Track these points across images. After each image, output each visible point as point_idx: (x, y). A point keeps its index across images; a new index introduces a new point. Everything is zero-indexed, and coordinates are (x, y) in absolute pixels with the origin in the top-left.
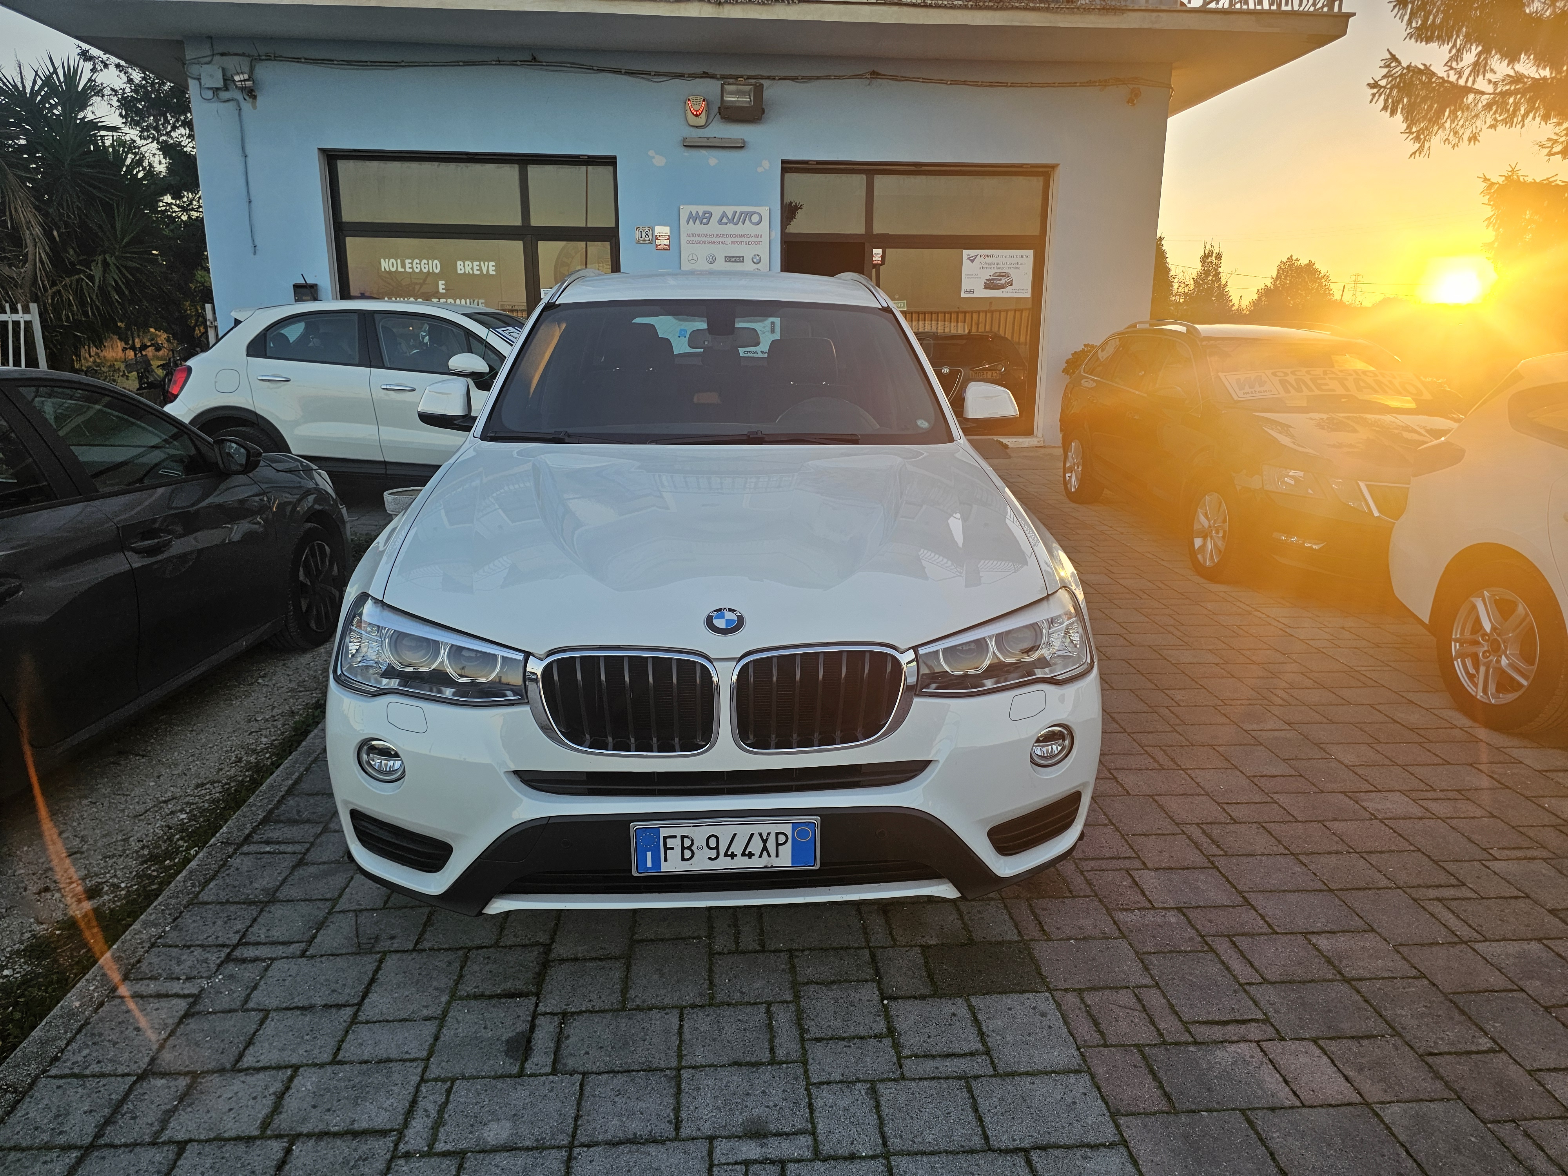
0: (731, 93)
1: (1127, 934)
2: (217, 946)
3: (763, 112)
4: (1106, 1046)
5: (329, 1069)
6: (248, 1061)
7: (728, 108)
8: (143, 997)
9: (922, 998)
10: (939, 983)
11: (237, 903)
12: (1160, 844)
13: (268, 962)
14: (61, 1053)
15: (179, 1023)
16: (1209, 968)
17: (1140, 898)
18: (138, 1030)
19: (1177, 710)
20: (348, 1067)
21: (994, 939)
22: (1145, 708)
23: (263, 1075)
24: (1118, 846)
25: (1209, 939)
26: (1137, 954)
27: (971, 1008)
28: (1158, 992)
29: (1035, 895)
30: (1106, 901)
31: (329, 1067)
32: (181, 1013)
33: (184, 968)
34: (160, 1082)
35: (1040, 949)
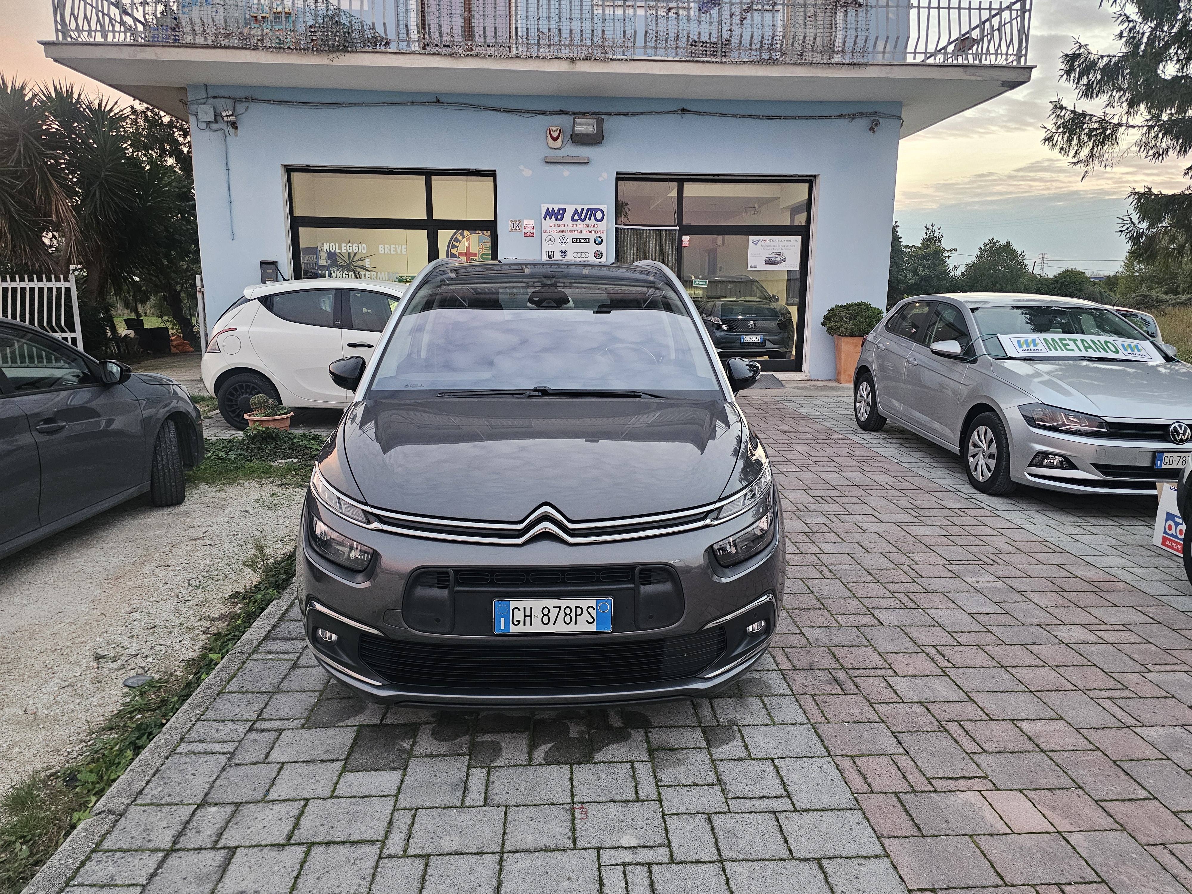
0: (581, 124)
1: (884, 719)
2: (243, 721)
3: (603, 137)
4: (872, 792)
5: (330, 802)
6: (273, 795)
7: (577, 135)
8: (195, 754)
9: (740, 760)
10: (752, 750)
11: (253, 693)
12: (906, 659)
13: (280, 731)
14: (143, 789)
15: (221, 772)
16: (944, 743)
17: (894, 695)
18: (194, 775)
19: (916, 567)
20: (342, 800)
21: (789, 722)
22: (893, 566)
23: (284, 804)
24: (877, 661)
25: (943, 723)
26: (893, 733)
27: (776, 767)
28: (909, 758)
29: (818, 692)
30: (869, 697)
31: (329, 800)
32: (223, 764)
33: (222, 735)
34: (214, 809)
35: (823, 729)
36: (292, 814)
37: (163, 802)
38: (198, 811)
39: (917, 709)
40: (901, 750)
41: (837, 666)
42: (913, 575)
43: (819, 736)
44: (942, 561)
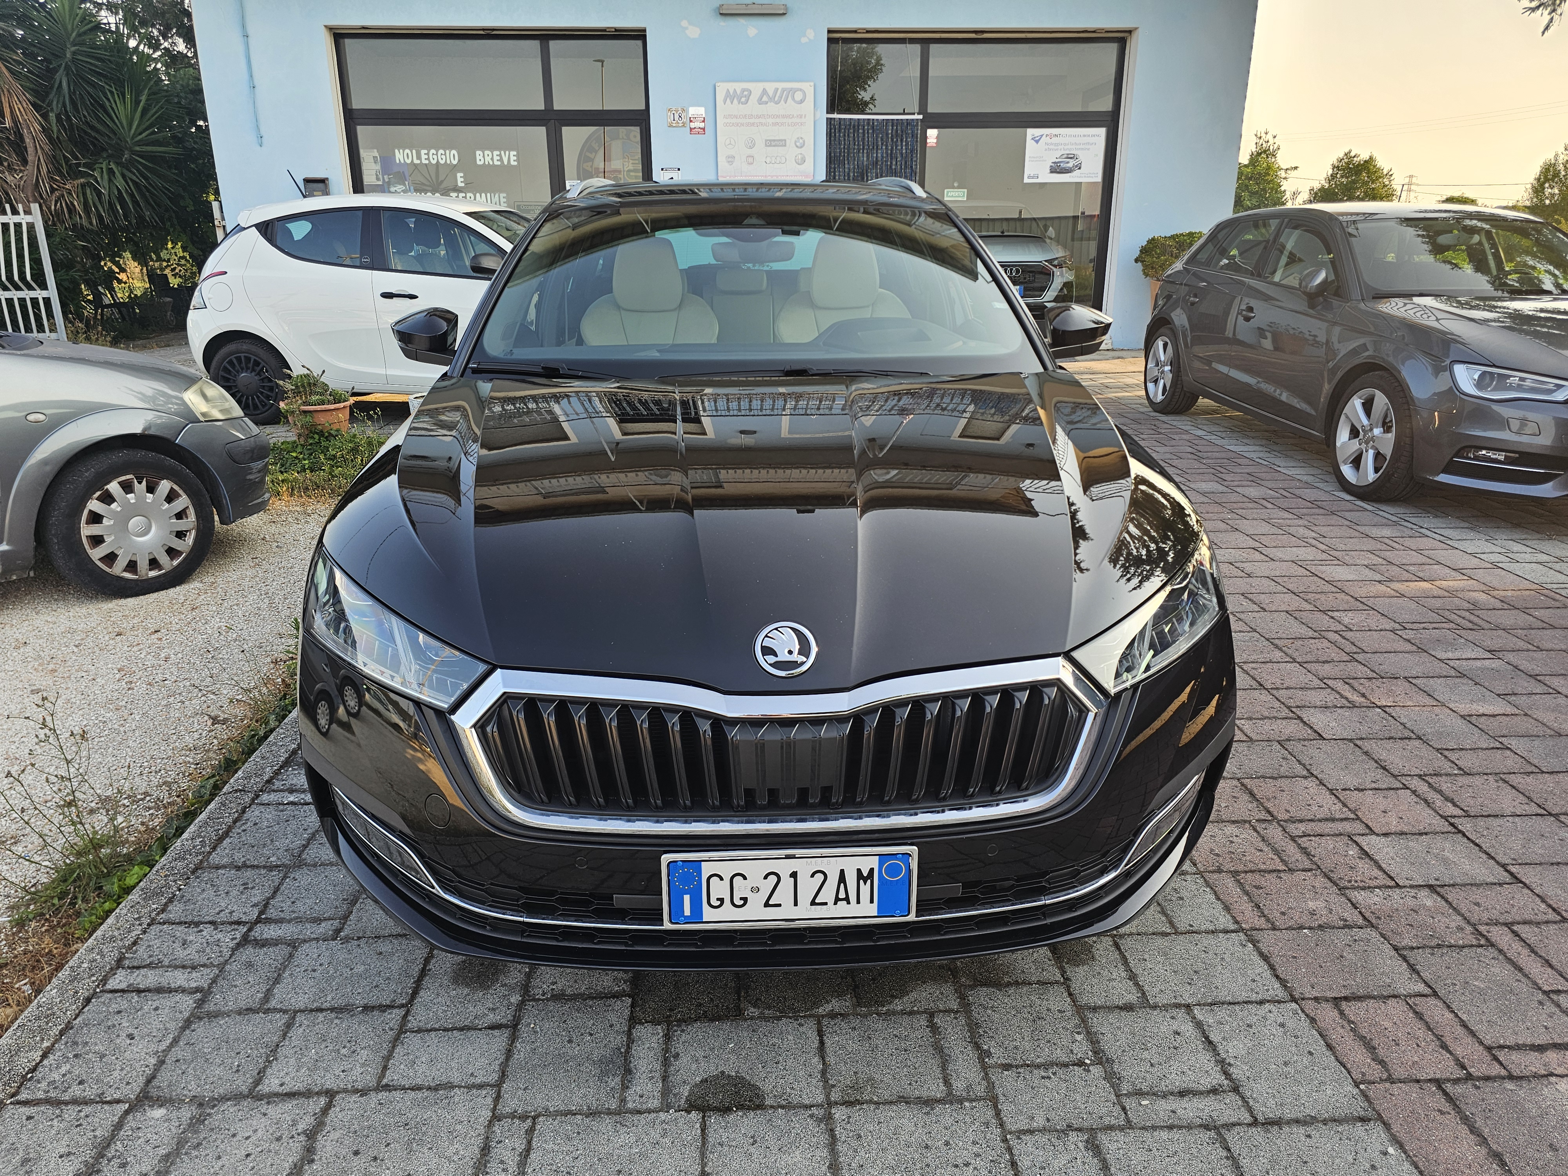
1: (1374, 921)
2: (231, 923)
4: (1392, 1081)
5: (374, 1098)
6: (271, 1084)
8: (139, 991)
9: (1128, 1008)
10: (1146, 988)
11: (253, 867)
12: (1380, 801)
13: (294, 944)
14: (34, 1070)
15: (183, 1029)
16: (1497, 970)
17: (1376, 872)
18: (131, 1037)
19: (1348, 635)
20: (397, 1094)
21: (1203, 928)
22: (1311, 633)
23: (289, 1105)
24: (1328, 805)
25: (1482, 928)
26: (1396, 949)
27: (1199, 1025)
28: (1440, 1004)
29: (1241, 868)
30: (1335, 876)
31: (373, 1094)
32: (186, 1014)
33: (190, 954)
34: (159, 1113)
35: (1267, 940)
36: (301, 1127)
37: (66, 1097)
38: (130, 1117)
39: (1428, 900)
40: (1421, 987)
41: (1263, 815)
42: (1349, 648)
43: (1265, 958)
44: (1390, 625)
